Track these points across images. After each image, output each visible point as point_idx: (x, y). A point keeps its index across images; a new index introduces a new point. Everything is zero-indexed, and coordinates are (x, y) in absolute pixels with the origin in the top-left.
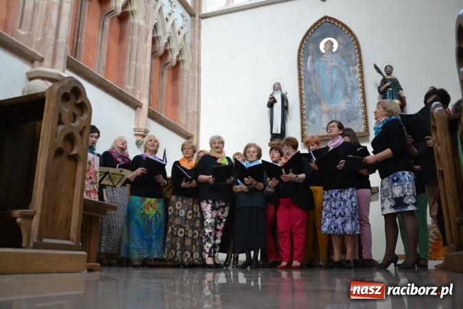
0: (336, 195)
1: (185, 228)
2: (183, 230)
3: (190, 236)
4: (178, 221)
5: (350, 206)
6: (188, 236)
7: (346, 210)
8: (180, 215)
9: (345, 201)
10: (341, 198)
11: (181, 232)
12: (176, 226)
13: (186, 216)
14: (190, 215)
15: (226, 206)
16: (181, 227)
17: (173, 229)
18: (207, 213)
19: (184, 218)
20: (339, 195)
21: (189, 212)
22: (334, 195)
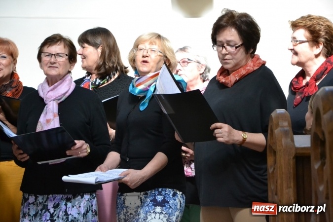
10: (67, 213)
20: (62, 207)
22: (50, 205)
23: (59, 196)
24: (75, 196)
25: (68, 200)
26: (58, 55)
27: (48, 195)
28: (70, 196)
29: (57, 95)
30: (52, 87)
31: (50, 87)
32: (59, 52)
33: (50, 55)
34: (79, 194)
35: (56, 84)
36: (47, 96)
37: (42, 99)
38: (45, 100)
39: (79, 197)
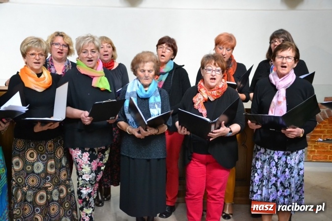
0: (279, 159)
1: (46, 189)
2: (43, 193)
3: (56, 198)
4: (32, 181)
5: (296, 176)
6: (53, 201)
7: (292, 180)
8: (36, 171)
9: (291, 168)
10: (286, 163)
11: (42, 198)
12: (30, 188)
13: (45, 170)
14: (52, 166)
15: (106, 149)
16: (40, 189)
17: (24, 194)
18: (84, 166)
19: (43, 175)
20: (284, 158)
21: (49, 163)
22: (276, 157)
23: (282, 152)
24: (292, 152)
25: (288, 155)
26: (288, 57)
27: (275, 150)
28: (289, 152)
29: (286, 84)
30: (282, 78)
31: (280, 78)
32: (289, 55)
33: (282, 57)
34: (295, 151)
35: (285, 77)
36: (279, 84)
37: (275, 86)
38: (277, 87)
39: (295, 153)
